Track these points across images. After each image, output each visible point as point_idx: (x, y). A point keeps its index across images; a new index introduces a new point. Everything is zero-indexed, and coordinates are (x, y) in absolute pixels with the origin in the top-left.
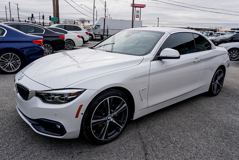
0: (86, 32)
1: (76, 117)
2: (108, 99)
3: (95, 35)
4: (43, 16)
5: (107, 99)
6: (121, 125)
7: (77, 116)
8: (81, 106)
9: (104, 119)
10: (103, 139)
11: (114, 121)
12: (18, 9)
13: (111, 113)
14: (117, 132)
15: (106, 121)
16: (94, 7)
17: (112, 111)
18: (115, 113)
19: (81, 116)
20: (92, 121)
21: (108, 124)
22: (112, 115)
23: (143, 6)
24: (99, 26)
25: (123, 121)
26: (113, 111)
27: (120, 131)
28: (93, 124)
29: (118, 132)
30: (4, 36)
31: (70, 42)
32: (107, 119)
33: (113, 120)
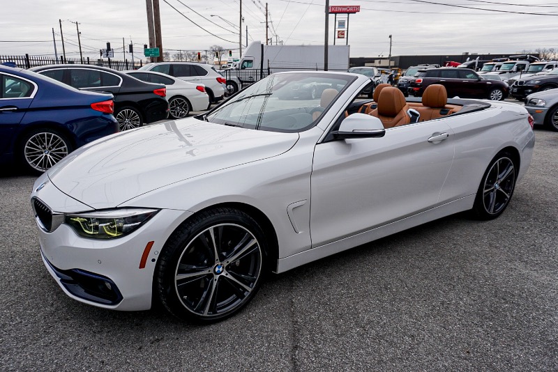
0: (217, 79)
1: (140, 267)
2: (211, 229)
3: (242, 82)
4: (131, 47)
5: (208, 231)
6: (248, 285)
7: (142, 265)
8: (150, 244)
9: (206, 272)
10: (206, 313)
11: (229, 276)
12: (79, 33)
13: (222, 258)
14: (240, 300)
15: (211, 276)
16: (241, 19)
17: (224, 254)
18: (231, 260)
19: (151, 266)
20: (178, 277)
21: (215, 283)
22: (225, 264)
23: (354, 10)
24: (251, 61)
25: (253, 276)
26: (227, 254)
27: (245, 296)
28: (179, 282)
29: (242, 299)
30: (32, 96)
31: (180, 101)
32: (212, 272)
33: (227, 274)
